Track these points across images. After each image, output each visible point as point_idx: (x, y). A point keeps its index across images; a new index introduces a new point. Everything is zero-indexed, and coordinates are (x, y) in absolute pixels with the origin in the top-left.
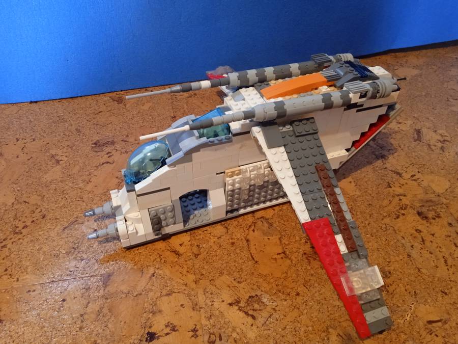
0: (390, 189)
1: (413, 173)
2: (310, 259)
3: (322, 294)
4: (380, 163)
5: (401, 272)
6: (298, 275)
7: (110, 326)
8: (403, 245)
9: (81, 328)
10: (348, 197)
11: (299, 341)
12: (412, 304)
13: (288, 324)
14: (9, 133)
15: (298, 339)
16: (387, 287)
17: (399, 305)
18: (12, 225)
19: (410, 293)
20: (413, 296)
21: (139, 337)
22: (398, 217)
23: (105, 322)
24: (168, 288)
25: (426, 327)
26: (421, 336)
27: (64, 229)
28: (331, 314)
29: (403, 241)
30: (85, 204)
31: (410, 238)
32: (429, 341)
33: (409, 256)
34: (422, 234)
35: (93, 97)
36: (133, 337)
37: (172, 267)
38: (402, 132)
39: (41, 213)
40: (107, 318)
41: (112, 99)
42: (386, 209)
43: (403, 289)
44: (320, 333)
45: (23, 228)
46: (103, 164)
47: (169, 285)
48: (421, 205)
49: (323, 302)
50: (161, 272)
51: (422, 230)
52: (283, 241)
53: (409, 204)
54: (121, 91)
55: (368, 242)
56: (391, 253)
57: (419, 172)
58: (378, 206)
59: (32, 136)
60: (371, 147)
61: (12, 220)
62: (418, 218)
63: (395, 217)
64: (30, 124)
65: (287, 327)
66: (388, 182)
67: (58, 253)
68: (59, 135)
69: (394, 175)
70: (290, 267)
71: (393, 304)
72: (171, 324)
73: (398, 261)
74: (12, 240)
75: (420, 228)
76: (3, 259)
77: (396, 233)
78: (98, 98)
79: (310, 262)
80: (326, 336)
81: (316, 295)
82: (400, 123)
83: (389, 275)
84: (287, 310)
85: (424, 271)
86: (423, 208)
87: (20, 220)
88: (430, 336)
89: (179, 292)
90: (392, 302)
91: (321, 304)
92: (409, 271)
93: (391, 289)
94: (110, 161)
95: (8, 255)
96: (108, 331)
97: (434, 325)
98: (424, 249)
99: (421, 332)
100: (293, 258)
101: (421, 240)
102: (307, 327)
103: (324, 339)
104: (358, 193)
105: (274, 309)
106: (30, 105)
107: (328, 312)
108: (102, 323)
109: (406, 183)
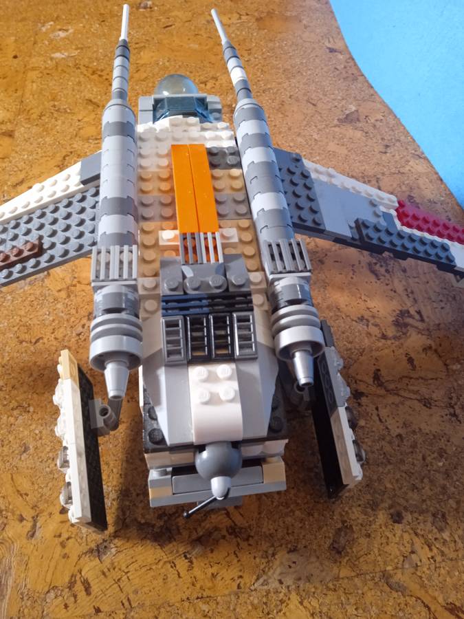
109: (65, 556)
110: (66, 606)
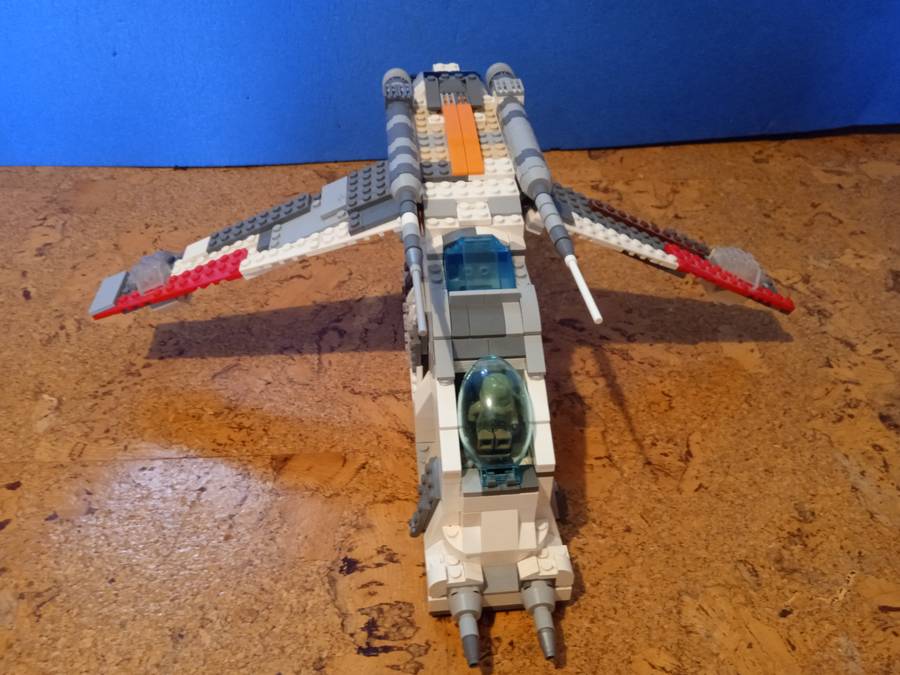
0: (829, 370)
1: (877, 347)
2: (658, 472)
3: (675, 535)
4: (815, 323)
5: (835, 516)
6: (632, 498)
7: (279, 540)
8: (844, 470)
9: (227, 538)
10: (745, 376)
11: (623, 608)
12: (853, 573)
13: (604, 578)
14: (133, 214)
15: (620, 605)
16: (804, 539)
17: (826, 572)
18: (125, 361)
19: (849, 552)
20: (856, 560)
21: (328, 564)
22: (840, 419)
23: (272, 532)
24: (388, 491)
25: (876, 616)
26: (863, 630)
27: (214, 376)
28: (689, 571)
29: (846, 463)
30: (253, 340)
31: (860, 458)
32: (879, 642)
33: (854, 489)
34: (884, 453)
35: (285, 168)
36: (317, 563)
37: (398, 458)
38: (864, 272)
39: (177, 347)
40: (275, 526)
41: (318, 174)
42: (818, 404)
43: (836, 545)
44: (664, 600)
45: (144, 367)
46: (292, 278)
47: (389, 486)
48: (887, 402)
49: (677, 548)
50: (377, 463)
51: (887, 447)
52: (610, 438)
53: (865, 399)
54: (336, 162)
55: (776, 457)
56: (820, 480)
57: (890, 345)
58: (802, 396)
59: (172, 222)
60: (800, 292)
61: (125, 351)
62: (880, 425)
63: (834, 419)
64: (171, 203)
65: (602, 582)
66: (828, 358)
67: (201, 412)
68: (221, 225)
69: (840, 347)
70: (617, 483)
71: (814, 568)
72: (388, 550)
73: (831, 496)
74: (123, 385)
75: (881, 442)
76: (105, 413)
77: (832, 446)
78: (293, 170)
79: (657, 479)
80: (676, 607)
81: (664, 535)
82: (861, 257)
83: (811, 518)
84: (605, 553)
85: (882, 518)
86: (892, 408)
87: (139, 355)
88: (881, 633)
89: (406, 500)
90: (812, 565)
91: (670, 552)
92: (852, 515)
93: (812, 542)
94: (304, 274)
95: (114, 406)
96: (275, 547)
97: (892, 614)
98: (886, 481)
99: (865, 624)
100: (625, 467)
101: (882, 464)
102: (641, 586)
103: (671, 612)
104: (765, 370)
105: (580, 549)
106: (173, 172)
107: (684, 566)
108: (266, 534)
109: (863, 363)
110: (896, 361)
